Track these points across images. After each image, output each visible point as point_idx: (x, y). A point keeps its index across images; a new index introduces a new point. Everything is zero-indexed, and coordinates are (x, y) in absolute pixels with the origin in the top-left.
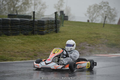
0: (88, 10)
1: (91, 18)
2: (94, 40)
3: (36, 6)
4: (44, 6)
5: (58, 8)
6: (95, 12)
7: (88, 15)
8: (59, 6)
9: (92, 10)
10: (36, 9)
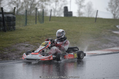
0: (110, 5)
1: (114, 13)
2: (41, 39)
3: (57, 3)
4: (65, 2)
5: (80, 3)
6: (117, 5)
7: (110, 9)
8: (80, 2)
9: (114, 4)
10: (58, 6)
